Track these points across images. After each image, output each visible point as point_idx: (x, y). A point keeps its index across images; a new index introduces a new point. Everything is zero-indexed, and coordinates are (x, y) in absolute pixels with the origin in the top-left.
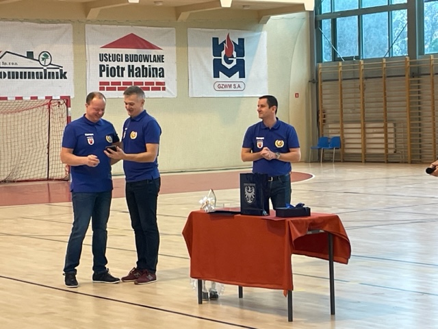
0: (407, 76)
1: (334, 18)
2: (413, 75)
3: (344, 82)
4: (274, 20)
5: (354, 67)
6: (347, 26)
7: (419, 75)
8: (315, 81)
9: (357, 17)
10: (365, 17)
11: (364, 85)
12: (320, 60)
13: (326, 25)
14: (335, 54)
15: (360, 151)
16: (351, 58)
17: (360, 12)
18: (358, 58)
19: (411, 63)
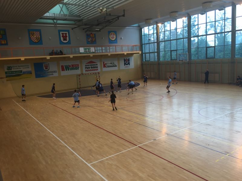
4: (134, 55)
6: (147, 55)
8: (142, 64)
10: (150, 54)
12: (143, 61)
13: (144, 55)
14: (145, 60)
17: (150, 53)
18: (149, 61)
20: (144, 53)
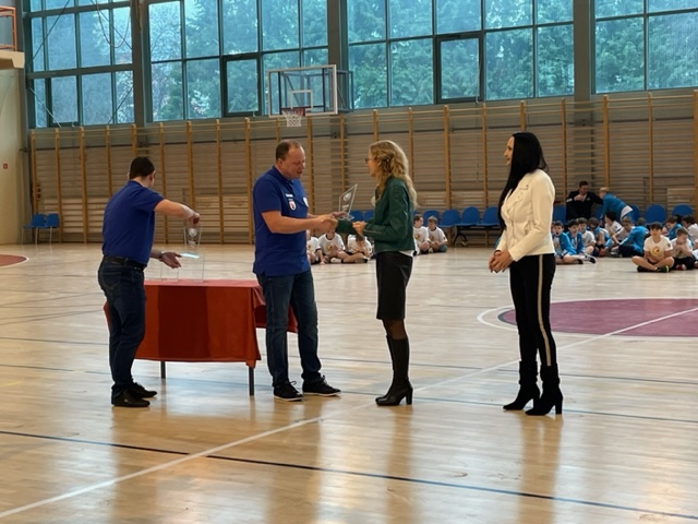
0: (134, 146)
1: (48, 77)
2: (140, 145)
3: (61, 151)
5: (73, 134)
6: (64, 88)
7: (148, 145)
8: (27, 150)
9: (75, 77)
10: (85, 78)
11: (85, 156)
12: (33, 126)
13: (39, 85)
14: (50, 119)
15: (81, 230)
16: (69, 124)
17: (79, 72)
18: (77, 124)
19: (138, 131)
20: (39, 75)
